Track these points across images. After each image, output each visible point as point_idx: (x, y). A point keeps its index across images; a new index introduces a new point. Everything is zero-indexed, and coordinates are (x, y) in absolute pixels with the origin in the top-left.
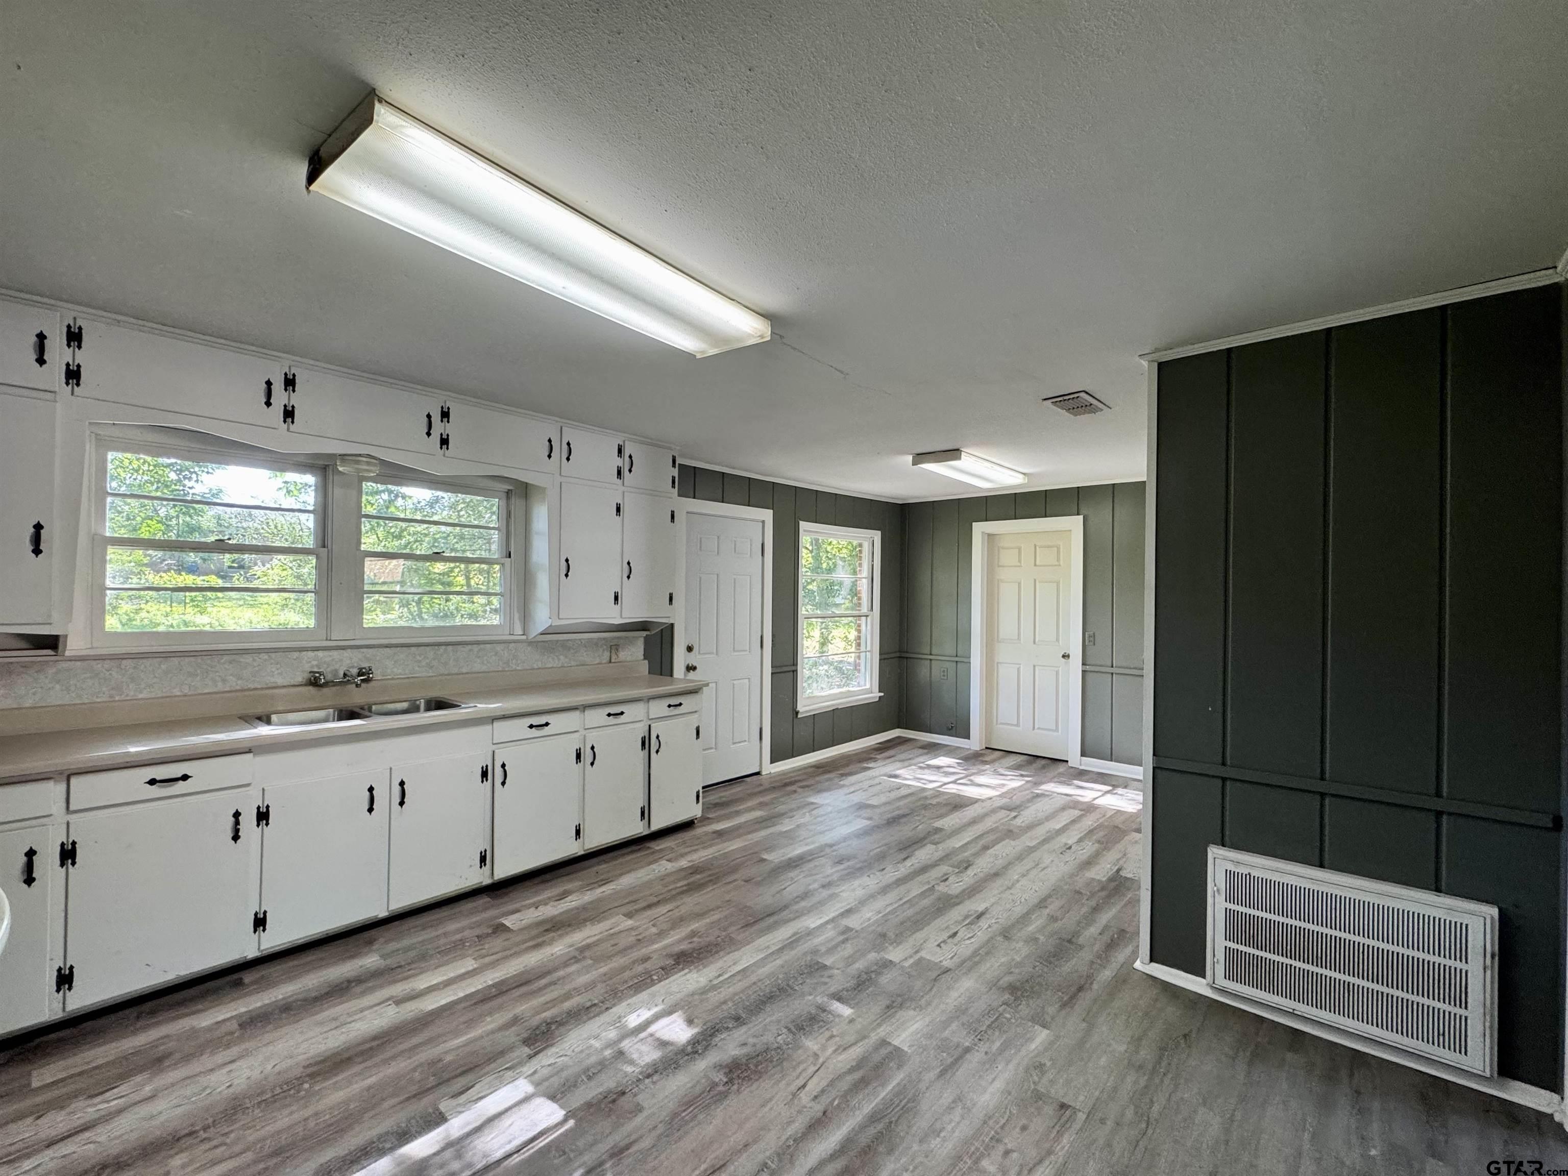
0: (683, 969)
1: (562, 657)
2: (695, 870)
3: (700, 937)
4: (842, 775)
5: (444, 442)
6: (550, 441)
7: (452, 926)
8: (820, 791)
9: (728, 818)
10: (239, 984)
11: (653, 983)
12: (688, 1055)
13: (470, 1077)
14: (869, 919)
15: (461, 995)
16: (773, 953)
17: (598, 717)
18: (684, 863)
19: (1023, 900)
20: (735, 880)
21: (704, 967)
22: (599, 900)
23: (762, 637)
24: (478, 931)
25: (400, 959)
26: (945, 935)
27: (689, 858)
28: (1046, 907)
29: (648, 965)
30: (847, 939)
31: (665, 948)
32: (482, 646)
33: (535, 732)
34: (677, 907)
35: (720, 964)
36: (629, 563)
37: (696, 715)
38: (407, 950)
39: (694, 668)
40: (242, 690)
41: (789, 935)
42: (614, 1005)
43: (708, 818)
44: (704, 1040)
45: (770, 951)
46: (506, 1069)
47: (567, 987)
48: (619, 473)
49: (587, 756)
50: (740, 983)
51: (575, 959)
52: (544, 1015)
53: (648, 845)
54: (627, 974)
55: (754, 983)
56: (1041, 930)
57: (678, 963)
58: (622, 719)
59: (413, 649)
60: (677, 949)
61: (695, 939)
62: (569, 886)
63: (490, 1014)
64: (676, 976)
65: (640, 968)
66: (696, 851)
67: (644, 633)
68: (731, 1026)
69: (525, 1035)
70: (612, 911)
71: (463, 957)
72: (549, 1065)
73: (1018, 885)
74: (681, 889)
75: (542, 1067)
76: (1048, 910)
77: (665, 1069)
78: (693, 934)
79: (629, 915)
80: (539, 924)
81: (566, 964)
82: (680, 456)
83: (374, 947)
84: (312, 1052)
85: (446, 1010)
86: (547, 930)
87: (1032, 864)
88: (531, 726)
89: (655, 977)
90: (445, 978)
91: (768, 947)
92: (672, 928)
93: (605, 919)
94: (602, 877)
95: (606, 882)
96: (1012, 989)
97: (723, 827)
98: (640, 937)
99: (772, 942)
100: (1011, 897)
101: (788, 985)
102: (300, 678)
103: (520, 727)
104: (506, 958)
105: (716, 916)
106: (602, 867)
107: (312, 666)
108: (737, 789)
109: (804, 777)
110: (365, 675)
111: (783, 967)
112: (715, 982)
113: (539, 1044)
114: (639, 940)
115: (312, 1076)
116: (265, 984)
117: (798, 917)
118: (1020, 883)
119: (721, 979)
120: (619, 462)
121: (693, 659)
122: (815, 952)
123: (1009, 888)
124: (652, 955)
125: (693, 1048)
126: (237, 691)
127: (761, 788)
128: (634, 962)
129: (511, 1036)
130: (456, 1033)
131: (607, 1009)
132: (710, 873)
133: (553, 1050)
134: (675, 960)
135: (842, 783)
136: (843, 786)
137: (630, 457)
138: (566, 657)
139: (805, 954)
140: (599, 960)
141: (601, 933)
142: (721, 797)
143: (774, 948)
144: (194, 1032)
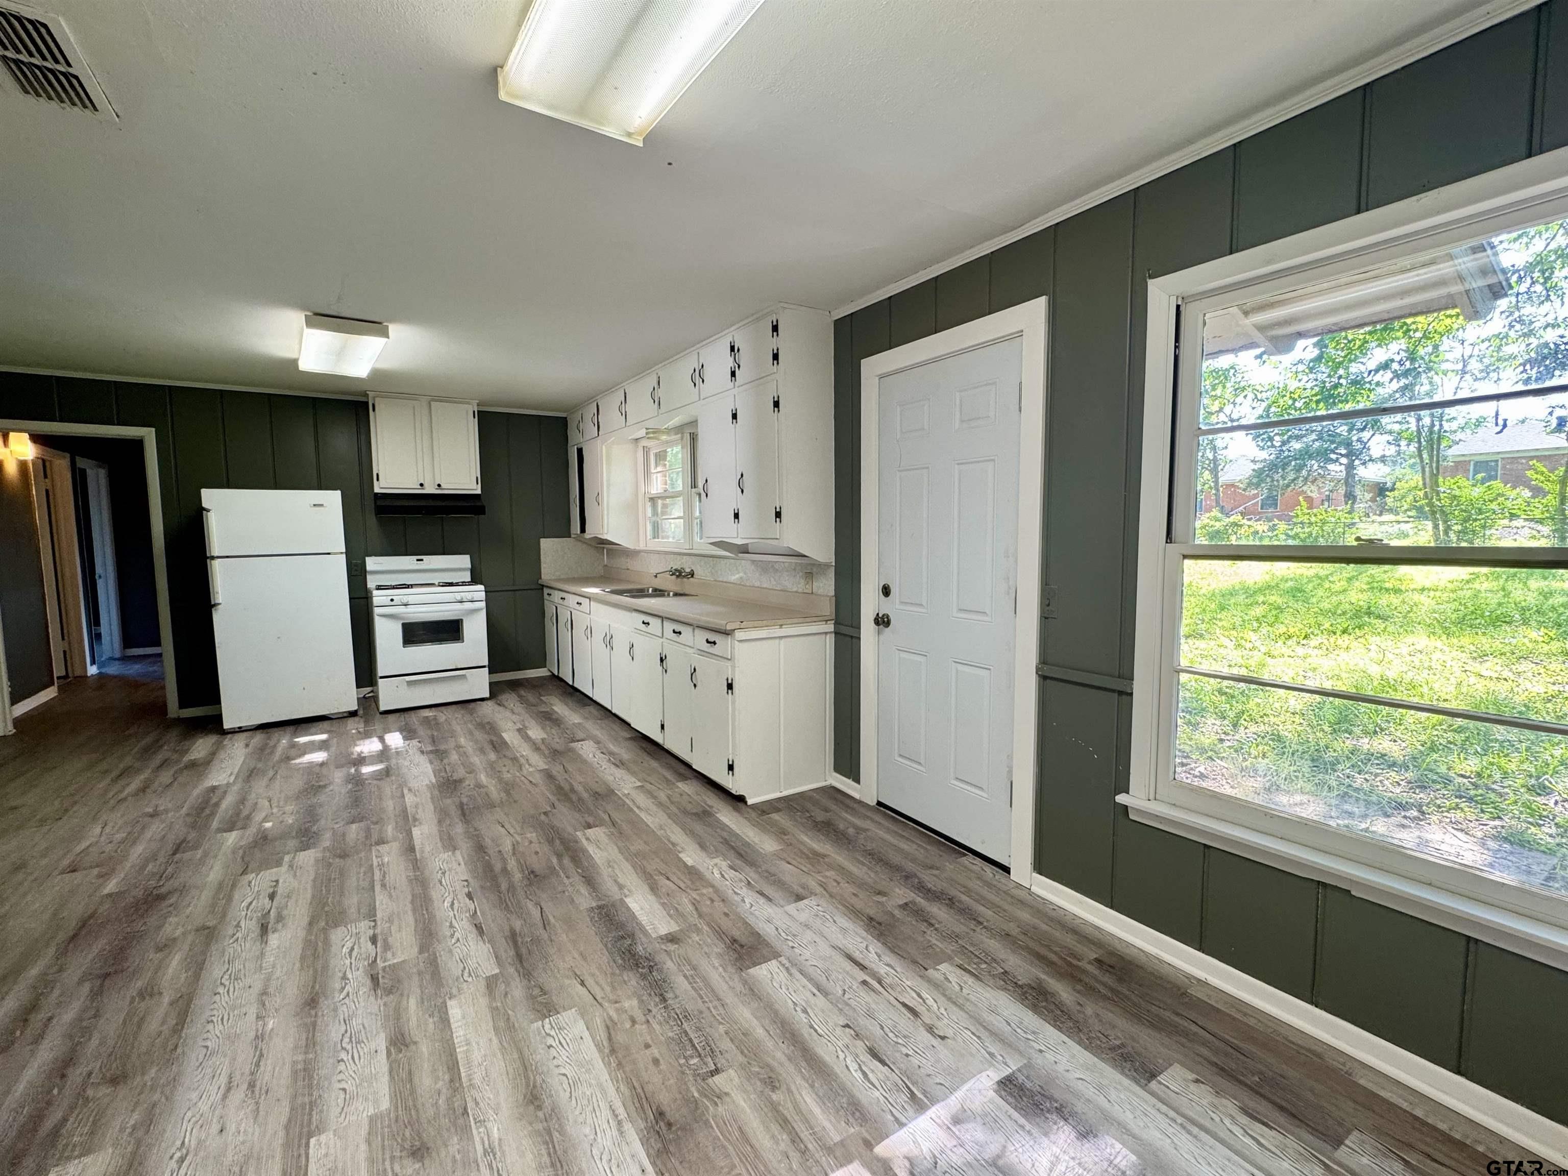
5: (659, 403)
6: (695, 370)
17: (669, 630)
18: (627, 792)
19: (221, 990)
24: (581, 737)
25: (569, 726)
26: (280, 890)
27: (637, 795)
28: (171, 1004)
33: (644, 627)
36: (742, 475)
38: (578, 726)
39: (887, 622)
48: (733, 374)
56: (159, 967)
58: (681, 639)
62: (625, 755)
66: (654, 798)
73: (252, 1011)
76: (166, 1000)
87: (265, 1076)
88: (643, 622)
94: (631, 765)
95: (620, 765)
96: (161, 898)
97: (724, 819)
100: (248, 981)
106: (654, 764)
118: (252, 1017)
120: (731, 362)
121: (888, 607)
123: (264, 993)
137: (738, 350)
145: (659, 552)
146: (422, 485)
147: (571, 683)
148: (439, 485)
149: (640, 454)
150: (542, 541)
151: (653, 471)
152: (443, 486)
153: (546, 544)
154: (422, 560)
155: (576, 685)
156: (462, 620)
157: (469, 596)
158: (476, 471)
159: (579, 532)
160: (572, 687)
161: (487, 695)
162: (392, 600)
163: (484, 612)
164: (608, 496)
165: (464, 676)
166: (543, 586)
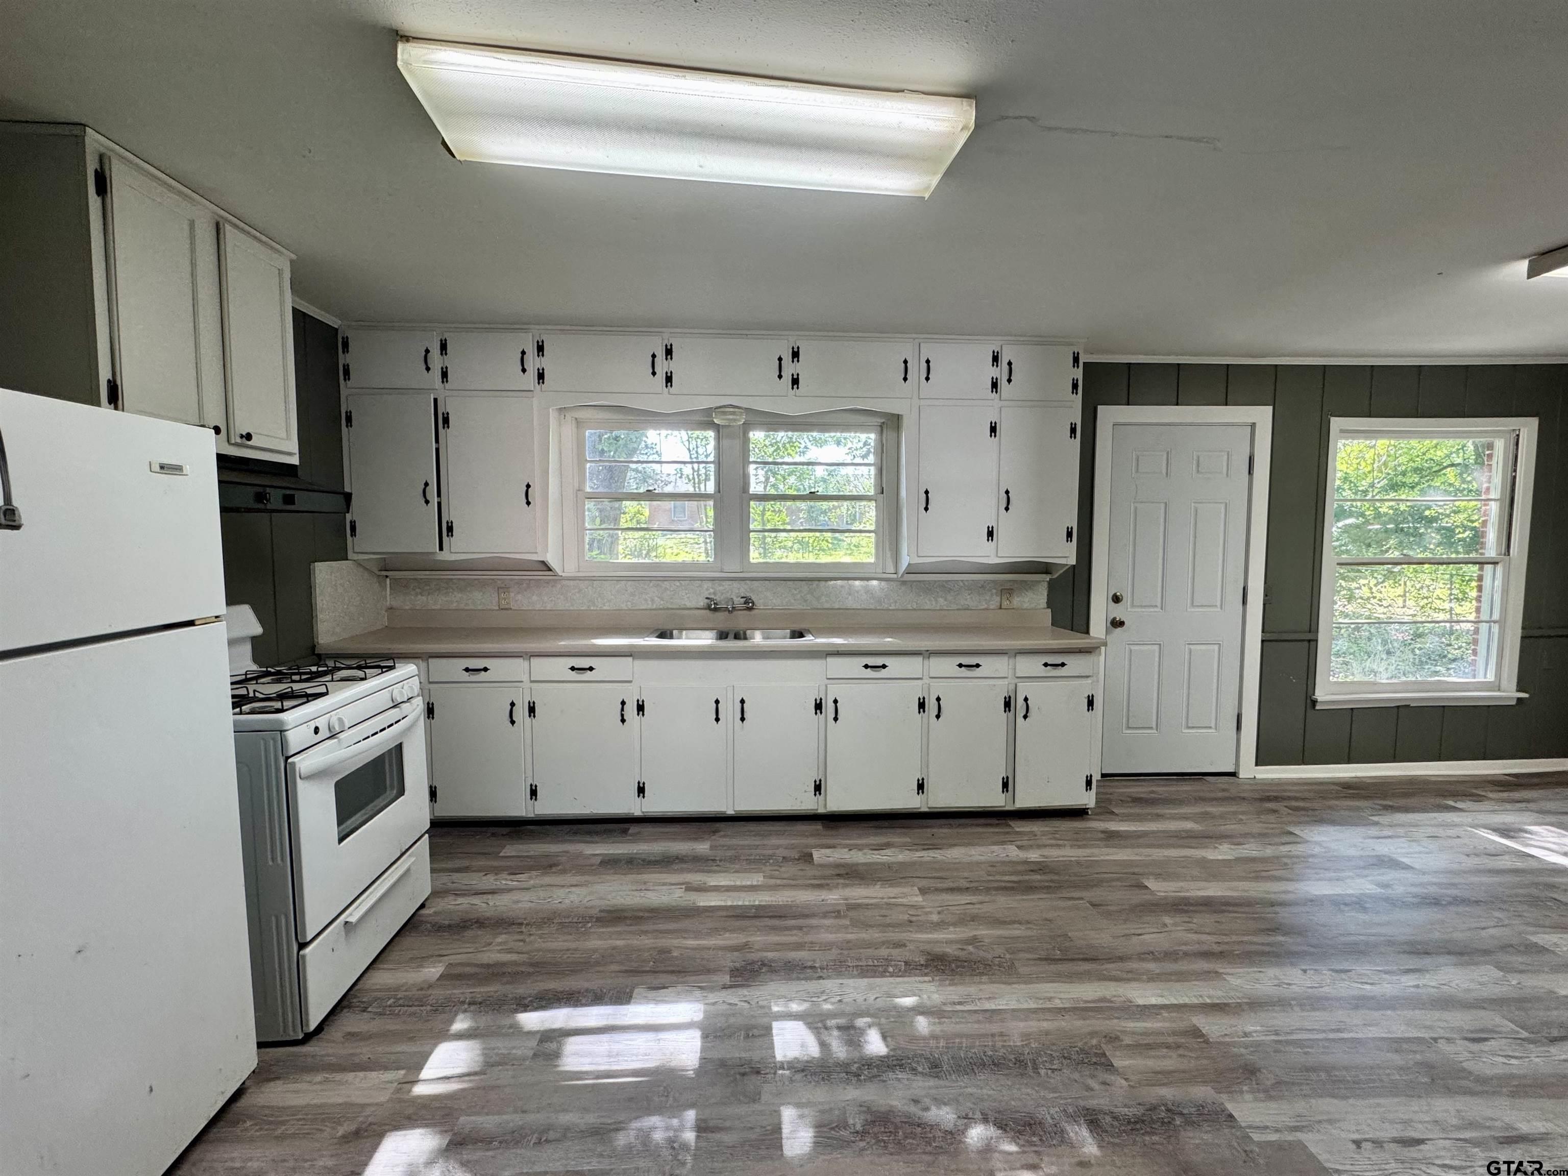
0: (926, 975)
1: (941, 600)
2: (1040, 868)
3: (976, 947)
4: (1386, 808)
5: (795, 382)
6: (906, 362)
7: (774, 841)
8: (1321, 821)
9: (1140, 820)
10: (625, 832)
11: (882, 975)
12: (847, 1073)
13: (674, 978)
14: (1246, 1035)
15: (729, 903)
16: (1049, 1010)
17: (947, 666)
18: (1034, 856)
20: (1082, 899)
21: (950, 985)
22: (913, 864)
23: (1245, 590)
24: (786, 853)
25: (719, 854)
27: (1047, 852)
29: (895, 952)
30: (1178, 1046)
31: (929, 942)
33: (869, 673)
34: (981, 903)
35: (972, 990)
36: (1007, 492)
37: (1089, 681)
38: (729, 848)
39: (1121, 624)
40: (664, 609)
41: (1090, 999)
42: (829, 977)
43: (1112, 813)
44: (877, 1067)
45: (1048, 1005)
46: (699, 987)
47: (809, 938)
48: (995, 385)
49: (932, 705)
50: (976, 1026)
51: (837, 914)
52: (765, 954)
53: (1011, 823)
54: (870, 952)
55: (993, 1035)
57: (926, 966)
58: (977, 672)
59: (789, 583)
60: (938, 949)
61: (970, 948)
62: (896, 840)
63: (732, 931)
64: (913, 979)
65: (884, 952)
66: (1059, 846)
67: (1047, 577)
68: (920, 1069)
69: (738, 965)
70: (911, 880)
71: (758, 871)
72: (730, 1004)
74: (1003, 884)
75: (724, 1002)
77: (815, 1074)
78: (973, 941)
79: (923, 891)
80: (838, 866)
81: (825, 915)
82: (1086, 351)
83: (713, 837)
84: (614, 902)
85: (709, 911)
86: (838, 875)
88: (866, 666)
89: (891, 969)
90: (732, 883)
91: (1050, 999)
92: (954, 925)
93: (898, 885)
94: (935, 841)
95: (935, 847)
97: (1122, 829)
98: (914, 919)
99: (1062, 996)
101: (1034, 1062)
102: (702, 603)
103: (854, 666)
104: (784, 886)
105: (1017, 931)
106: (942, 831)
107: (710, 594)
108: (1186, 787)
109: (1312, 795)
110: (749, 605)
111: (1047, 1033)
112: (949, 1008)
113: (740, 979)
114: (911, 922)
115: (599, 920)
116: (636, 839)
117: (1129, 980)
119: (959, 1008)
120: (994, 372)
121: (1118, 612)
122: (1113, 1039)
124: (908, 944)
125: (859, 1068)
126: (661, 609)
127: (1226, 794)
128: (883, 943)
129: (730, 960)
130: (698, 935)
131: (820, 978)
132: (1056, 877)
133: (745, 991)
134: (927, 960)
135: (1375, 819)
136: (1376, 824)
137: (1010, 364)
138: (946, 600)
139: (1093, 1034)
140: (856, 924)
141: (883, 898)
142: (1153, 792)
143: (1058, 1003)
144: (580, 855)
148: (248, 437)
149: (569, 431)
150: (318, 566)
153: (323, 574)
156: (400, 745)
162: (316, 730)
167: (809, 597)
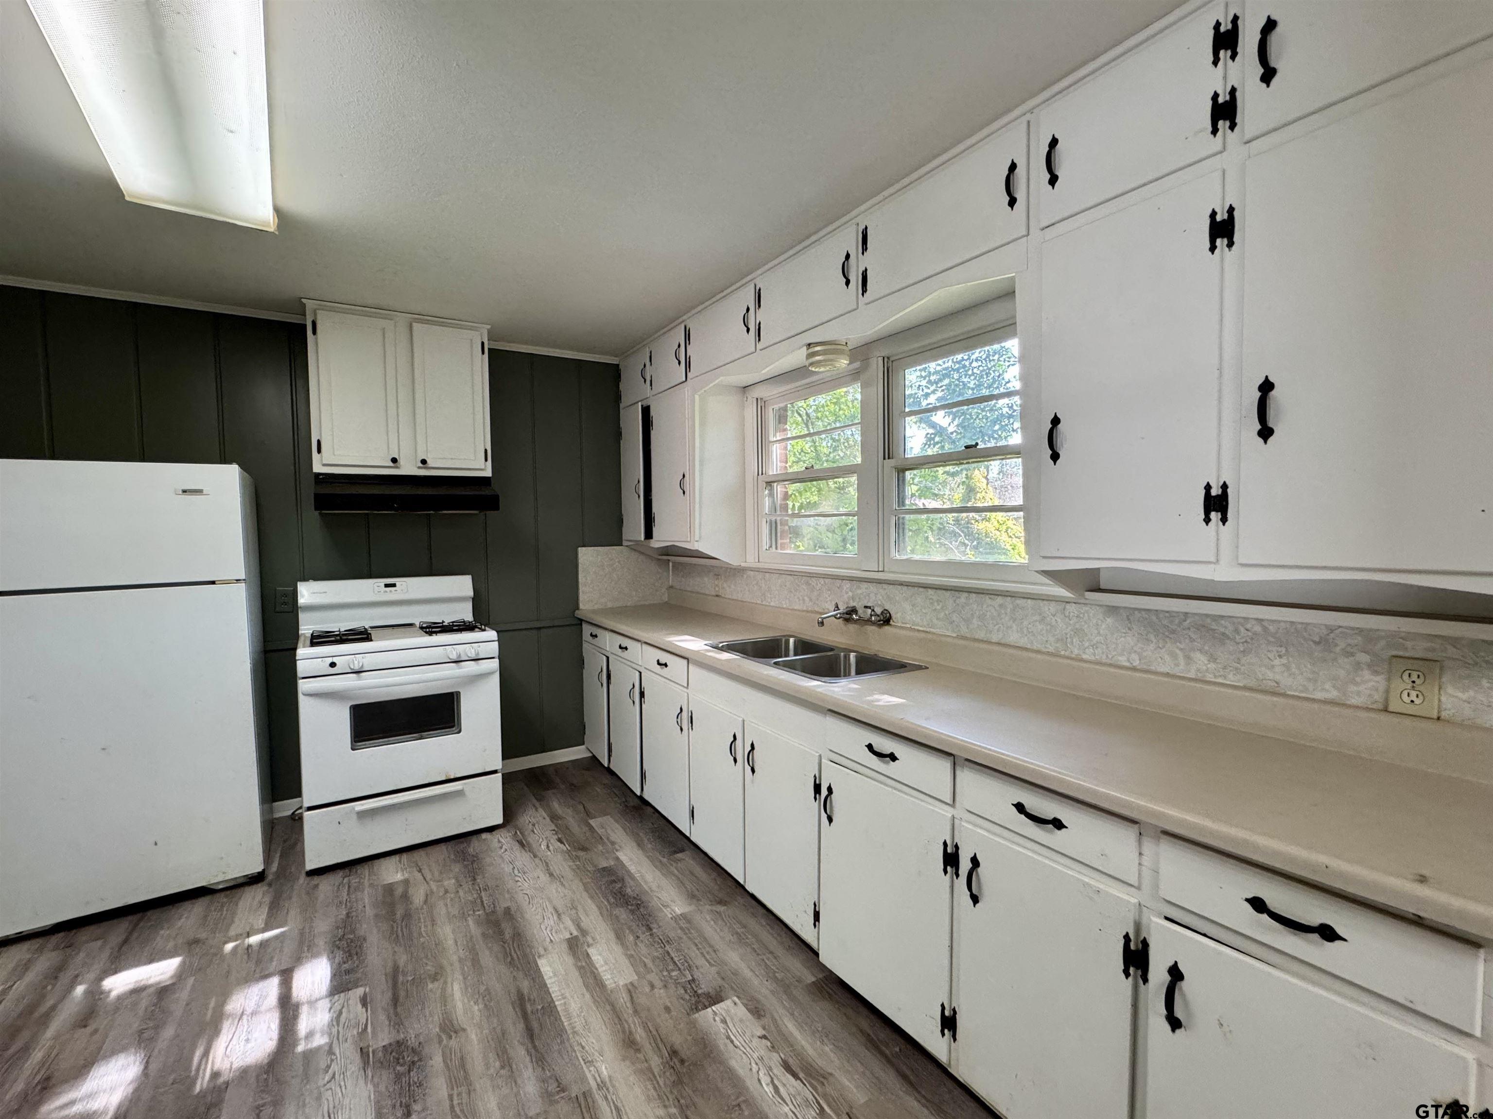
5: (865, 281)
6: (1013, 167)
32: (1020, 602)
48: (1225, 112)
59: (930, 592)
145: (781, 573)
146: (394, 460)
147: (638, 793)
148: (424, 462)
149: (751, 413)
150: (581, 550)
151: (772, 439)
152: (430, 463)
153: (587, 556)
154: (394, 585)
155: (646, 796)
156: (458, 694)
157: (470, 651)
158: (483, 439)
159: (642, 537)
160: (641, 798)
161: (499, 820)
162: (333, 665)
163: (496, 679)
164: (701, 479)
165: (460, 793)
166: (581, 620)
167: (955, 617)
